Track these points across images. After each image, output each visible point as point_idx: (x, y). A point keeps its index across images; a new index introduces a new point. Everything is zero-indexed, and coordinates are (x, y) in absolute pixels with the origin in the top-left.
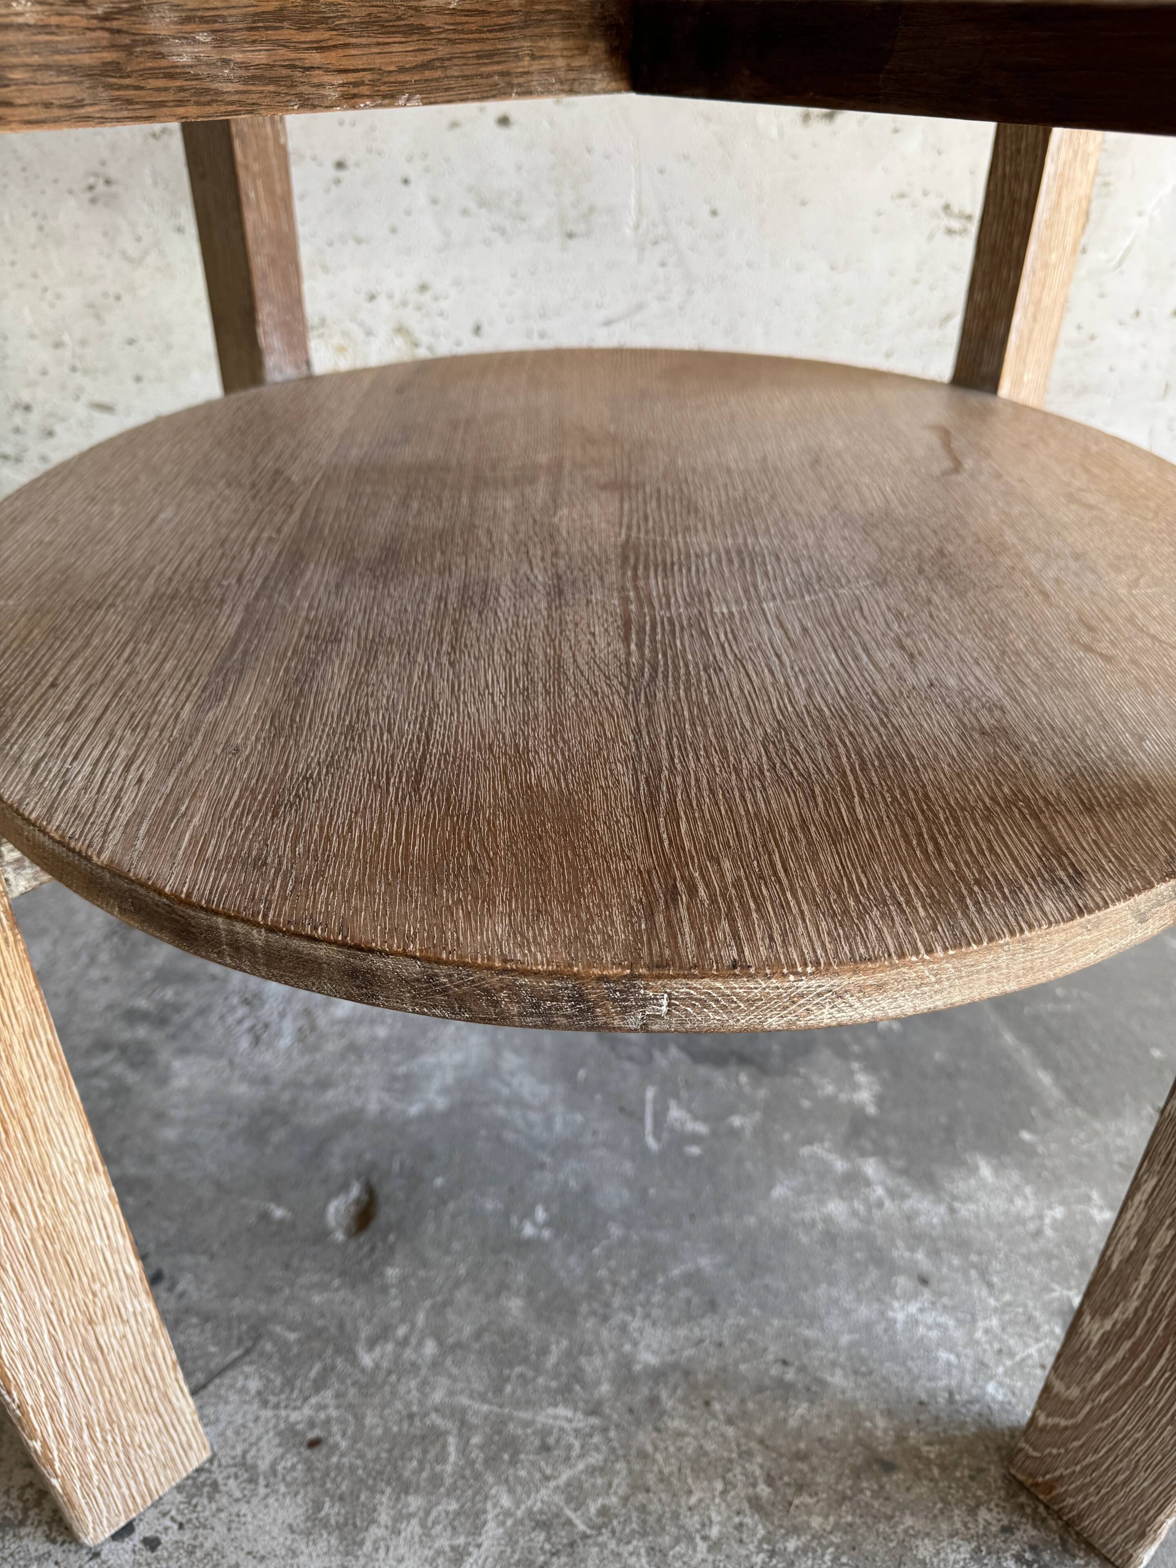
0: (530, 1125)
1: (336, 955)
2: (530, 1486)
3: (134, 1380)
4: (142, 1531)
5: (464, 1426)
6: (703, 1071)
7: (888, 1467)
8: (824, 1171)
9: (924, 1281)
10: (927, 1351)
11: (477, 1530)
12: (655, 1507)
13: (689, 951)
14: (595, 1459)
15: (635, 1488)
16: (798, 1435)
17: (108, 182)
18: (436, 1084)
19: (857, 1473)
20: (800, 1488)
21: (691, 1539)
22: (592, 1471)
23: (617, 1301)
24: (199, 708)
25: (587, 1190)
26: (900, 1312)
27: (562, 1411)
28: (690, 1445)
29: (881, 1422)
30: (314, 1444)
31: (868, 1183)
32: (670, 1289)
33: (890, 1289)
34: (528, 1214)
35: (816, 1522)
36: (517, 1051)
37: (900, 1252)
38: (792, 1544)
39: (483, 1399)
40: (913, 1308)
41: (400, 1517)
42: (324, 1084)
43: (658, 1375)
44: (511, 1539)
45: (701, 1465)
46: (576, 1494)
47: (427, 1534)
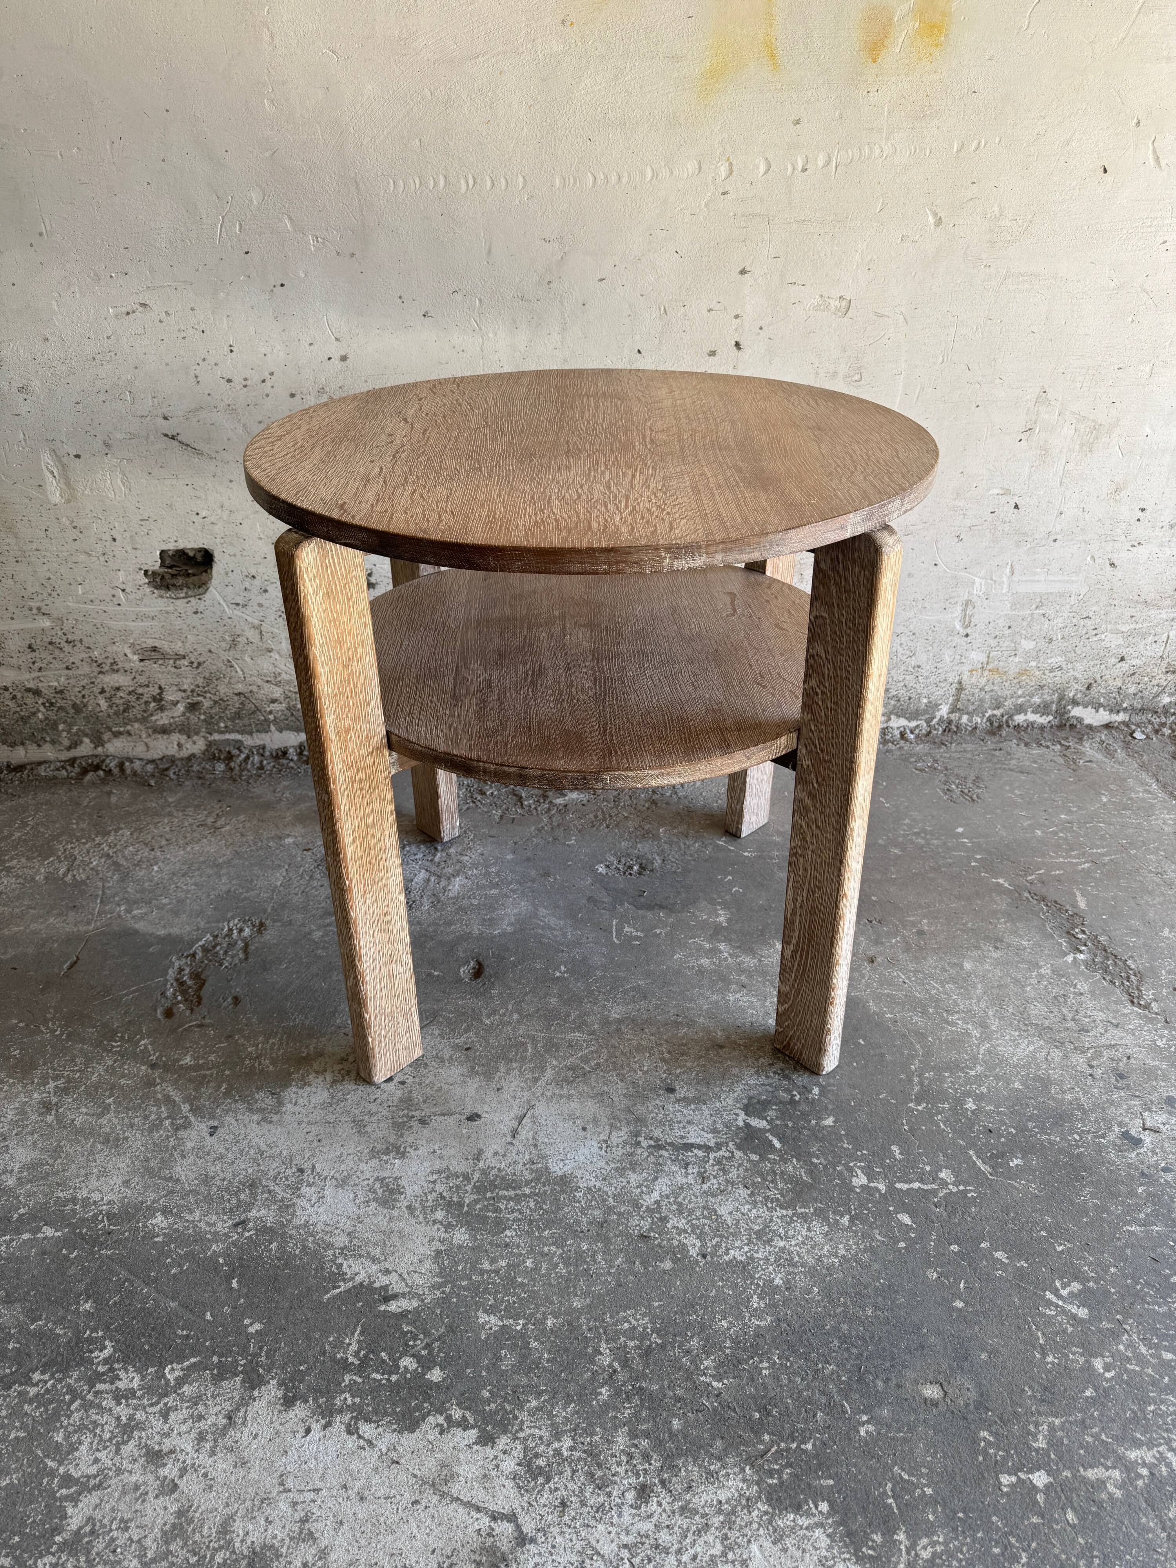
0: (555, 936)
2: (564, 1058)
5: (533, 1039)
6: (640, 912)
7: (721, 1047)
8: (700, 948)
9: (744, 987)
10: (743, 1010)
11: (543, 1070)
12: (620, 1062)
13: (615, 765)
14: (593, 1048)
15: (610, 1057)
16: (683, 1038)
18: (506, 922)
19: (708, 1050)
20: (683, 1054)
21: (635, 1071)
22: (591, 1052)
23: (600, 998)
24: (451, 710)
25: (584, 959)
26: (731, 998)
27: (578, 1034)
28: (635, 1043)
29: (719, 1033)
30: (467, 1049)
31: (721, 952)
32: (625, 992)
33: (728, 990)
34: (558, 968)
35: (689, 1064)
36: (546, 907)
37: (734, 976)
38: (678, 1071)
39: (541, 1031)
40: (738, 996)
41: (509, 1071)
42: (449, 924)
43: (620, 1021)
44: (558, 1074)
45: (639, 1049)
46: (585, 1059)
47: (521, 1074)
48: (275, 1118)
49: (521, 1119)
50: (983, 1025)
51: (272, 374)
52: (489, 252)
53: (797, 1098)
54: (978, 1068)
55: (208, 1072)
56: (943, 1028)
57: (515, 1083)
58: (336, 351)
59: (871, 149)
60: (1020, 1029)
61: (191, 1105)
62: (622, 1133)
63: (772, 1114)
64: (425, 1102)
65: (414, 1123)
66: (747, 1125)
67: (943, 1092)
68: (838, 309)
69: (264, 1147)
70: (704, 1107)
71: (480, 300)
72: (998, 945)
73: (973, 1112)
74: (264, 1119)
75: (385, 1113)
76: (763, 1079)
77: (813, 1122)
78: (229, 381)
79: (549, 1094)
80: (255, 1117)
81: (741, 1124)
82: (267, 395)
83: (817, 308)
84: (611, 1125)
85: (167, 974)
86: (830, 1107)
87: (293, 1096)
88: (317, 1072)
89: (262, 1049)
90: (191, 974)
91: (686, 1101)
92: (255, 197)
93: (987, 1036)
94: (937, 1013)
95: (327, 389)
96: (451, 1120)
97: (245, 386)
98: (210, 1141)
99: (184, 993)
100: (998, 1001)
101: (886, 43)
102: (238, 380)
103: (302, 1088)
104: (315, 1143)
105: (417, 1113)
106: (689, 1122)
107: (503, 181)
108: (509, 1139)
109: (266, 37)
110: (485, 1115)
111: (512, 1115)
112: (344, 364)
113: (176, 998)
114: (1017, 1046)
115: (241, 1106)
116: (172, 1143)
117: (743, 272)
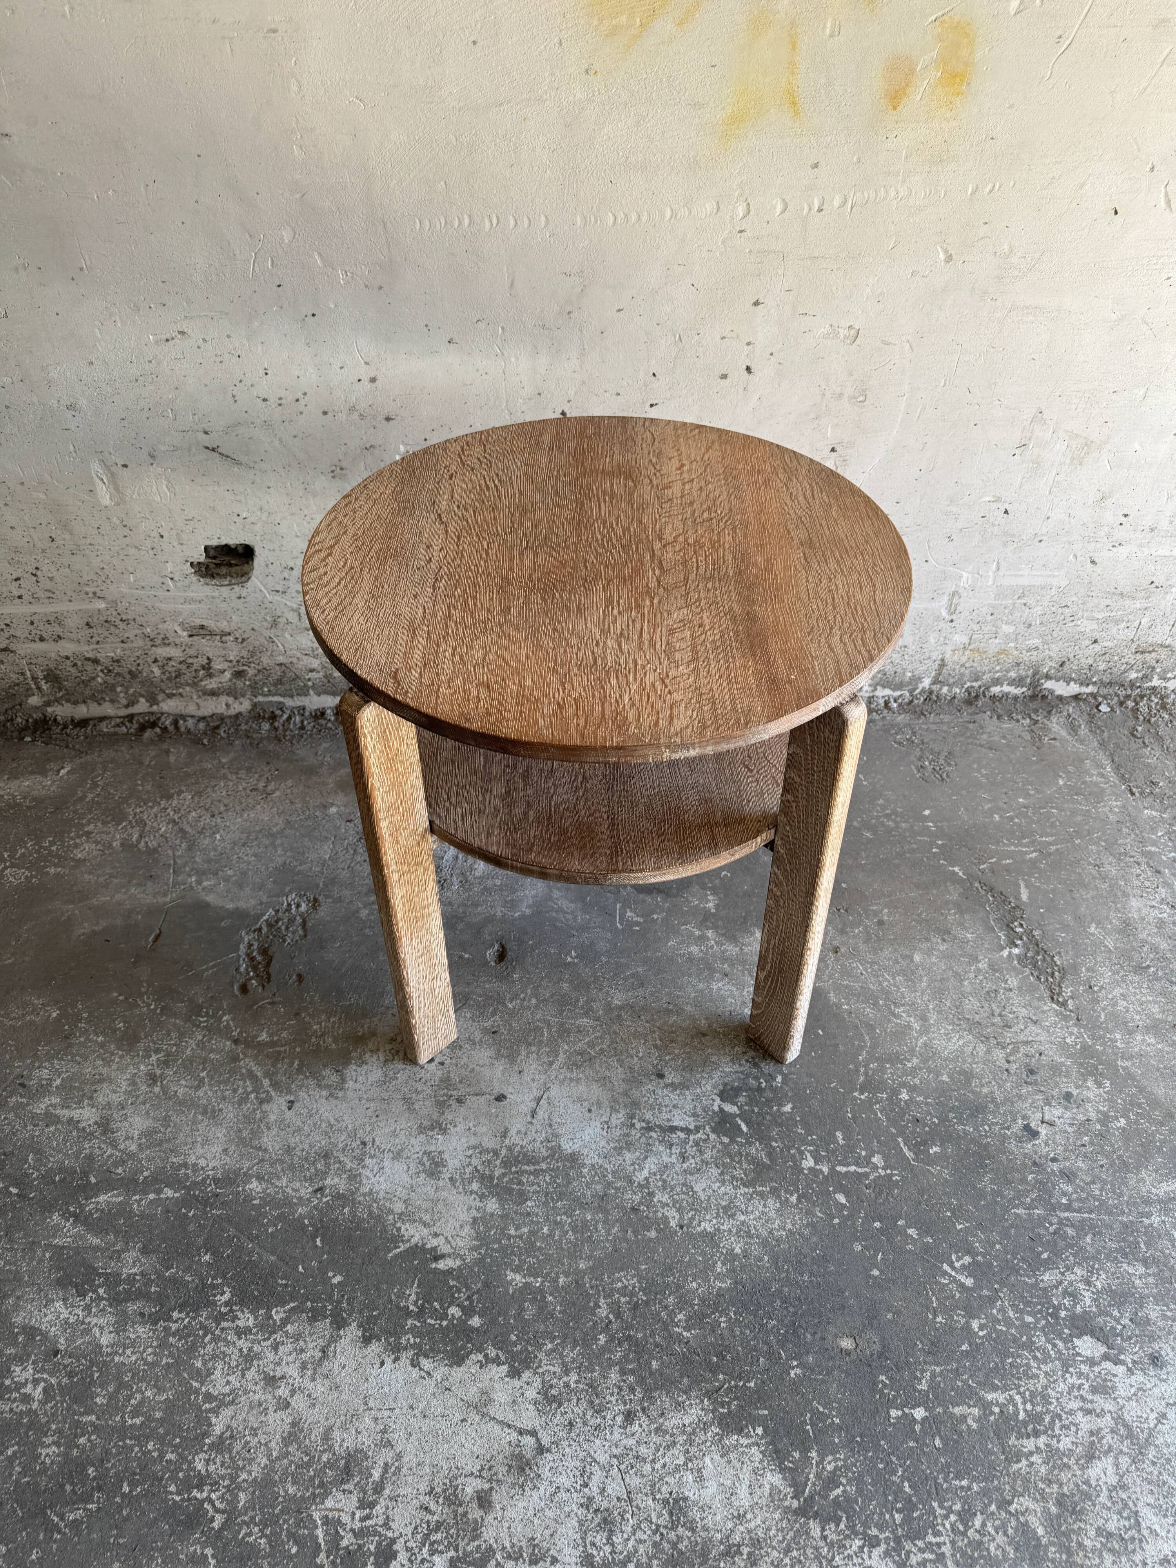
0: (567, 920)
1: (539, 869)
2: (574, 1043)
3: (441, 1003)
4: (437, 1060)
5: (549, 1025)
6: (641, 896)
7: (704, 1035)
8: (690, 935)
9: (726, 975)
10: (723, 998)
11: (557, 1056)
12: (619, 1047)
13: (620, 867)
14: (598, 1034)
15: (612, 1042)
16: (672, 1026)
17: (342, 469)
18: (525, 904)
19: (693, 1037)
20: (672, 1042)
21: (632, 1057)
22: (597, 1038)
23: (605, 984)
24: (483, 795)
25: (592, 944)
26: (715, 986)
27: (585, 1020)
28: (633, 1030)
29: (703, 1021)
30: (494, 1033)
31: (708, 940)
32: (626, 979)
33: (712, 978)
34: (568, 953)
35: (676, 1051)
36: (559, 889)
37: (718, 965)
38: (667, 1058)
39: (555, 1017)
40: (720, 985)
41: (528, 1054)
42: (476, 905)
43: (621, 1008)
44: (569, 1058)
45: (636, 1035)
46: (591, 1045)
47: (539, 1058)
48: (340, 1094)
49: (538, 1100)
50: (924, 1018)
51: (305, 394)
52: (512, 285)
53: (763, 1085)
54: (915, 1061)
55: (282, 1049)
56: (889, 1020)
57: (534, 1066)
58: (365, 373)
59: (887, 192)
60: (953, 1023)
61: (271, 1080)
62: (620, 1116)
63: (742, 1100)
64: (461, 1082)
65: (452, 1102)
66: (721, 1110)
67: (883, 1082)
68: (846, 337)
69: (333, 1121)
70: (687, 1093)
71: (503, 328)
72: (946, 937)
73: (905, 1102)
74: (331, 1095)
75: (429, 1091)
76: (736, 1067)
77: (775, 1108)
78: (265, 400)
79: (561, 1077)
80: (324, 1093)
81: (716, 1108)
82: (301, 413)
83: (826, 336)
84: (611, 1107)
85: (239, 949)
86: (790, 1094)
87: (354, 1073)
88: (371, 1051)
89: (326, 1027)
90: (259, 949)
91: (673, 1086)
92: (287, 235)
93: (925, 1030)
94: (886, 1005)
95: (358, 408)
96: (482, 1100)
97: (280, 405)
98: (289, 1114)
99: (255, 968)
100: (939, 993)
101: (907, 92)
102: (273, 400)
103: (360, 1066)
104: (374, 1119)
105: (454, 1093)
106: (675, 1106)
107: (526, 220)
108: (529, 1119)
109: (294, 87)
110: (509, 1096)
111: (532, 1096)
112: (374, 385)
113: (248, 974)
114: (949, 1040)
115: (312, 1082)
116: (258, 1116)
117: (756, 303)
